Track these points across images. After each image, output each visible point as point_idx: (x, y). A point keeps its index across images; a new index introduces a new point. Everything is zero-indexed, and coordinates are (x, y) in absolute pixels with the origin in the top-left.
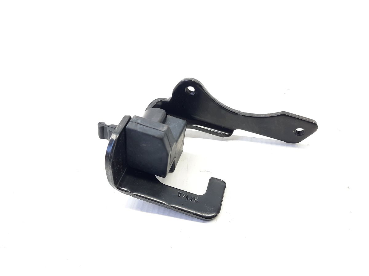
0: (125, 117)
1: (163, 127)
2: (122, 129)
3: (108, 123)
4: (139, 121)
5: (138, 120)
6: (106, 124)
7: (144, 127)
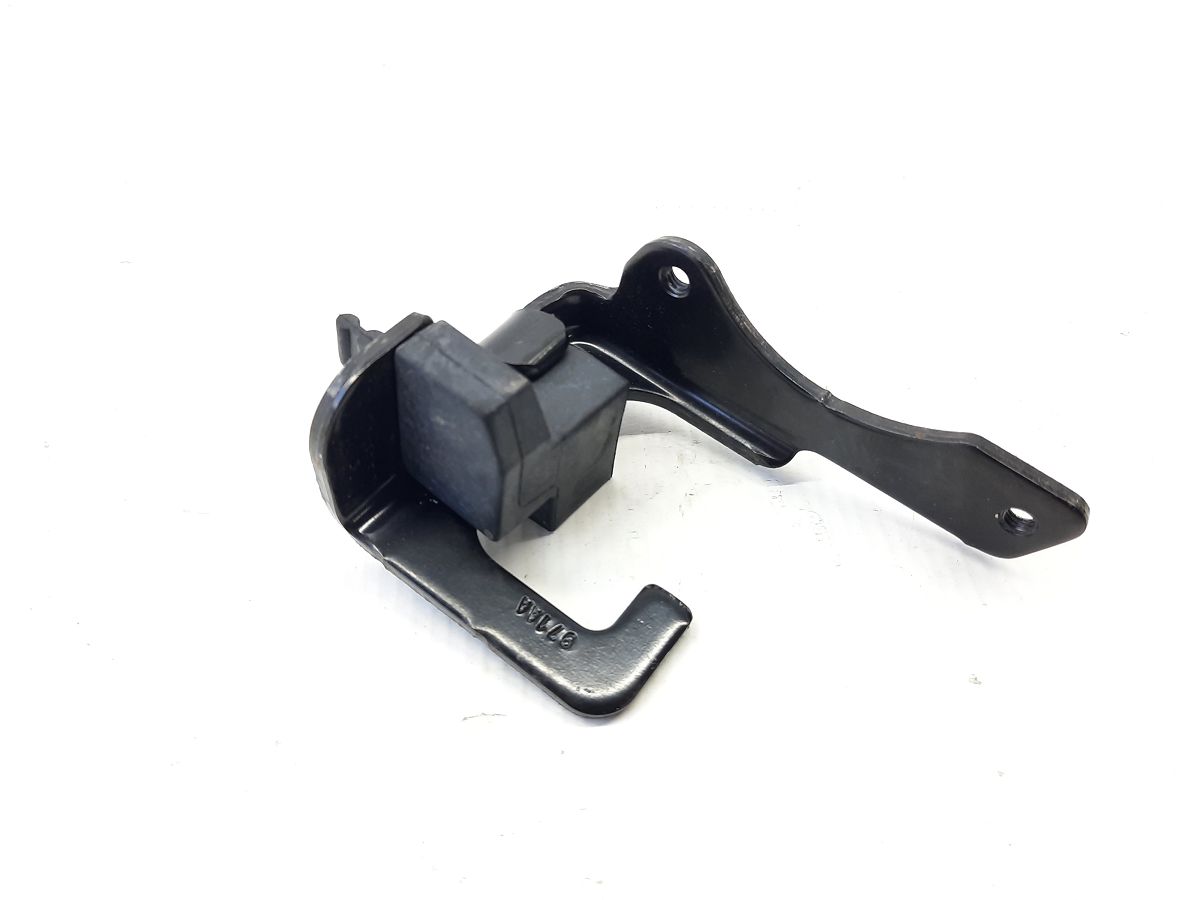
0: (412, 317)
1: (509, 379)
2: (382, 354)
3: (367, 325)
4: (444, 342)
5: (442, 336)
6: (362, 325)
7: (451, 365)
